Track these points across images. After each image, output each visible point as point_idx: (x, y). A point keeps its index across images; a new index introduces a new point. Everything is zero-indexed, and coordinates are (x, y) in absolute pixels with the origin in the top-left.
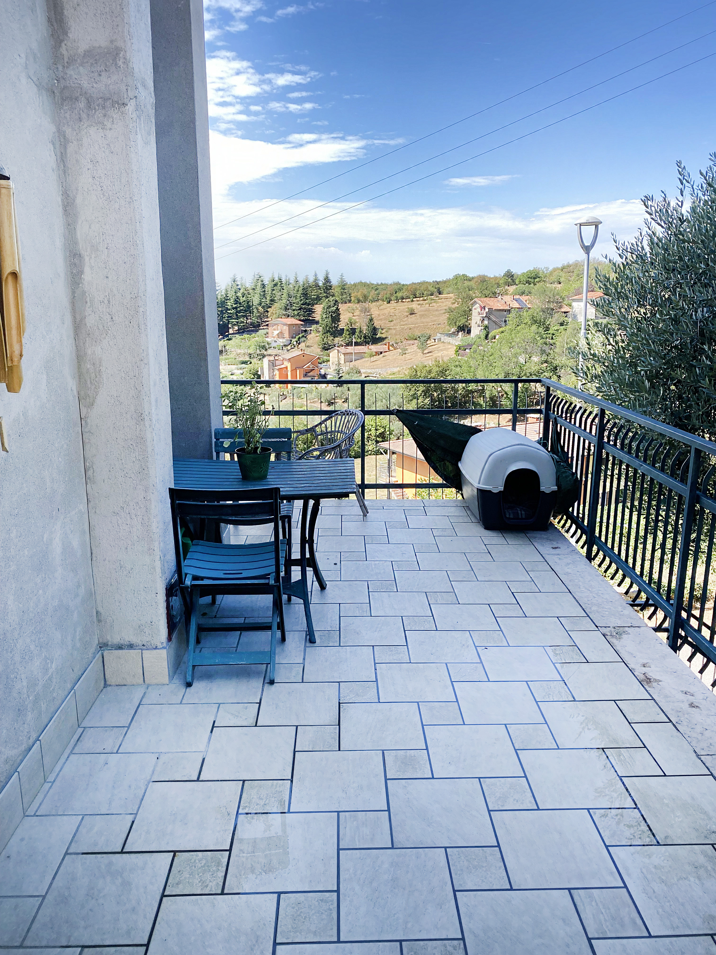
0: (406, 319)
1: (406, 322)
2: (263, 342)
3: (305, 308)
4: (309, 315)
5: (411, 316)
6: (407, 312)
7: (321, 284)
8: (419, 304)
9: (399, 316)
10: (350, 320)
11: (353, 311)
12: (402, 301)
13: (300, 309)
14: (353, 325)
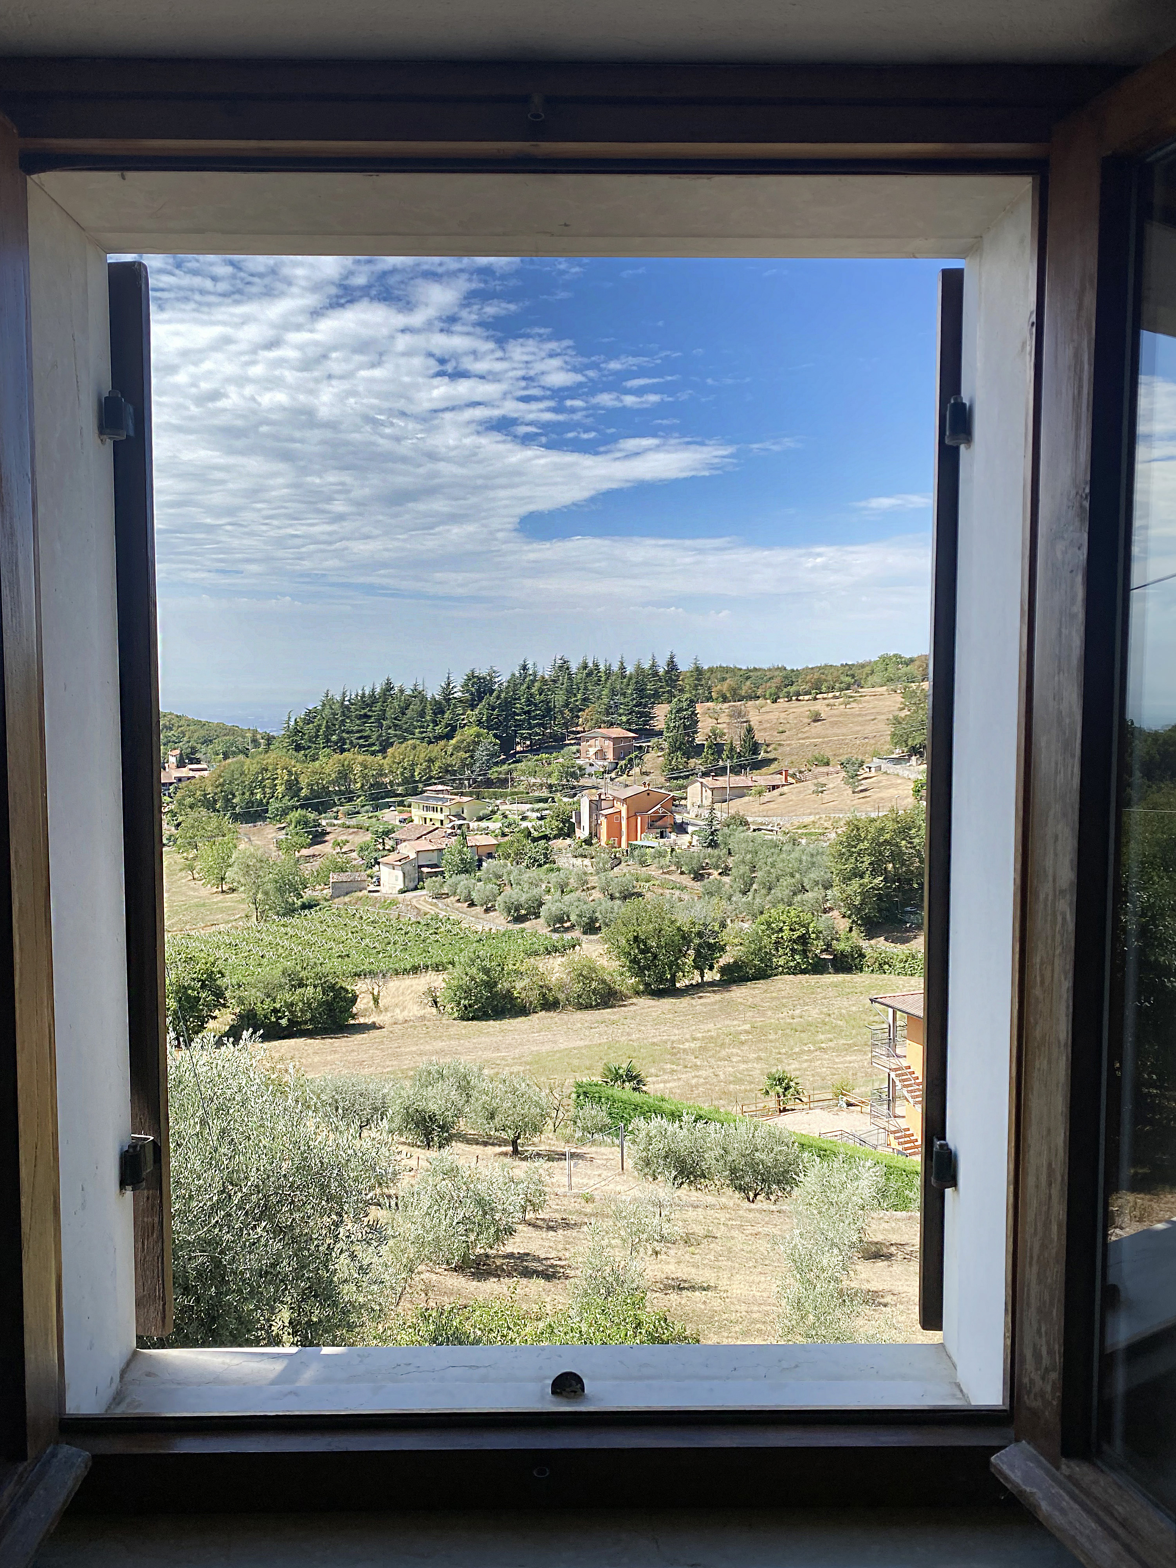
0: (807, 728)
1: (806, 735)
2: (573, 767)
3: (639, 712)
4: (646, 723)
5: (816, 724)
6: (808, 717)
7: (661, 671)
8: (828, 705)
9: (796, 724)
10: (713, 731)
11: (716, 716)
12: (797, 700)
13: (630, 714)
14: (718, 739)
